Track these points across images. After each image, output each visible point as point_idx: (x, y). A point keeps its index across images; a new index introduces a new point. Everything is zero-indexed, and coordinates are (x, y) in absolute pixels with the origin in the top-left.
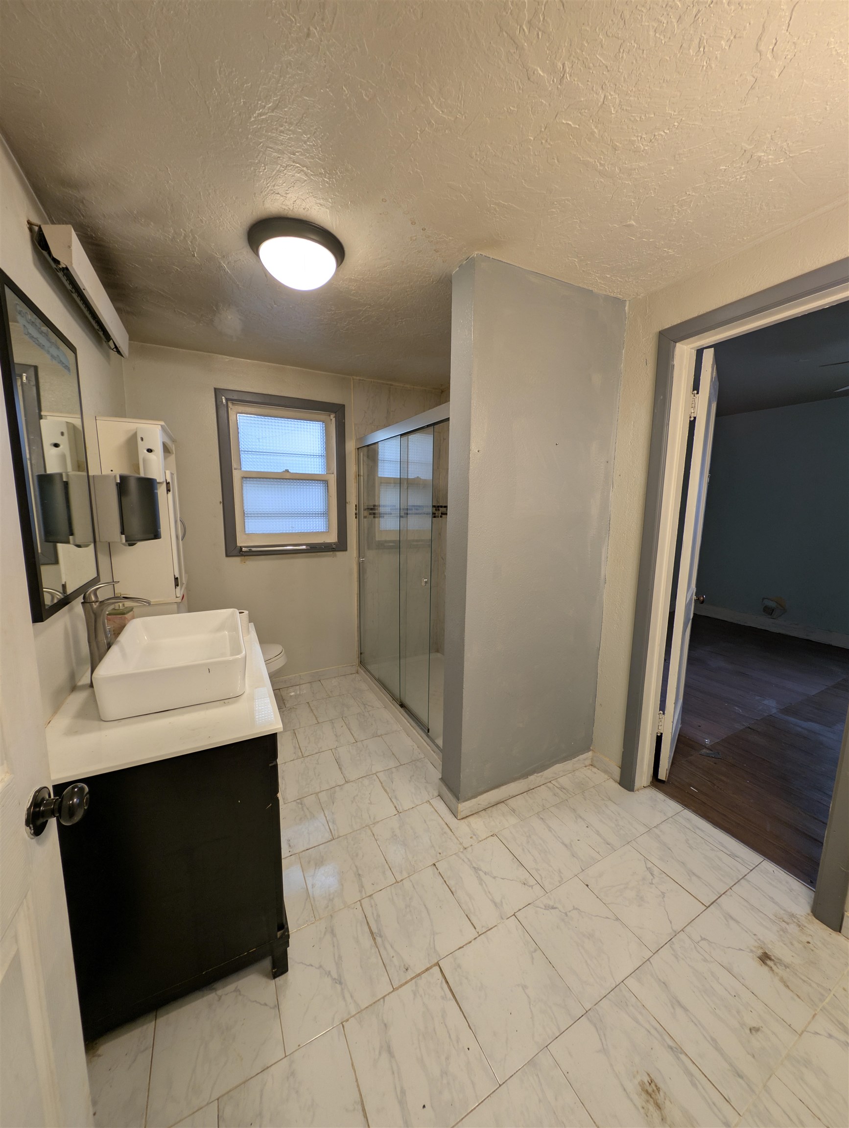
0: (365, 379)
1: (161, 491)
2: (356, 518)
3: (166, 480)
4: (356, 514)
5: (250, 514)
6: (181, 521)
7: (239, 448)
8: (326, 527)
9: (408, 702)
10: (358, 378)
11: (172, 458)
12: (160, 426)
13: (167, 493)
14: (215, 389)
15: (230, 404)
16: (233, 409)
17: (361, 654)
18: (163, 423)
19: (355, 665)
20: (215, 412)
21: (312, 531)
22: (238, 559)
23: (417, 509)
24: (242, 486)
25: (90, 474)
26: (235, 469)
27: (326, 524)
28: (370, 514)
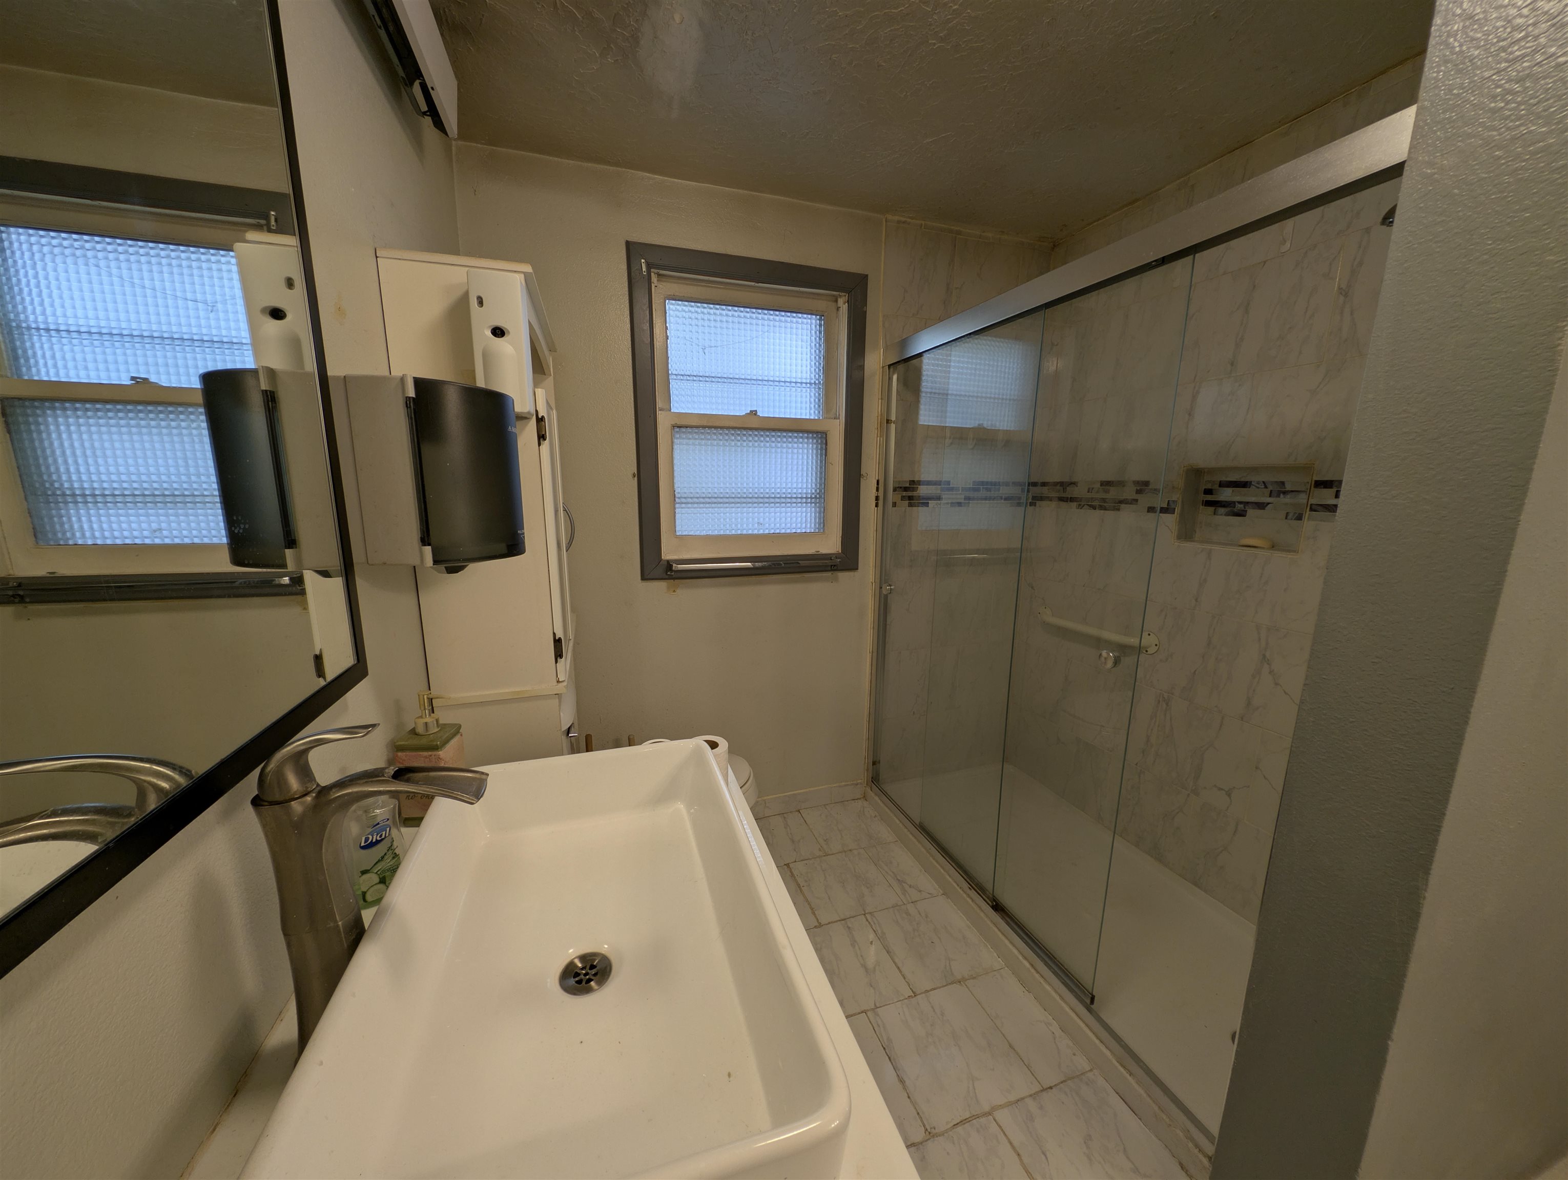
0: (909, 220)
1: (526, 437)
2: (877, 506)
3: (537, 411)
4: (877, 498)
5: (685, 498)
6: (565, 510)
7: (668, 370)
8: (820, 524)
10: (896, 218)
11: (550, 381)
12: (522, 276)
13: (539, 444)
14: (628, 243)
15: (654, 278)
16: (659, 288)
17: (874, 763)
18: (528, 268)
19: (861, 784)
20: (627, 293)
21: (794, 531)
22: (661, 585)
23: (989, 490)
24: (672, 442)
26: (660, 410)
27: (820, 519)
28: (903, 498)
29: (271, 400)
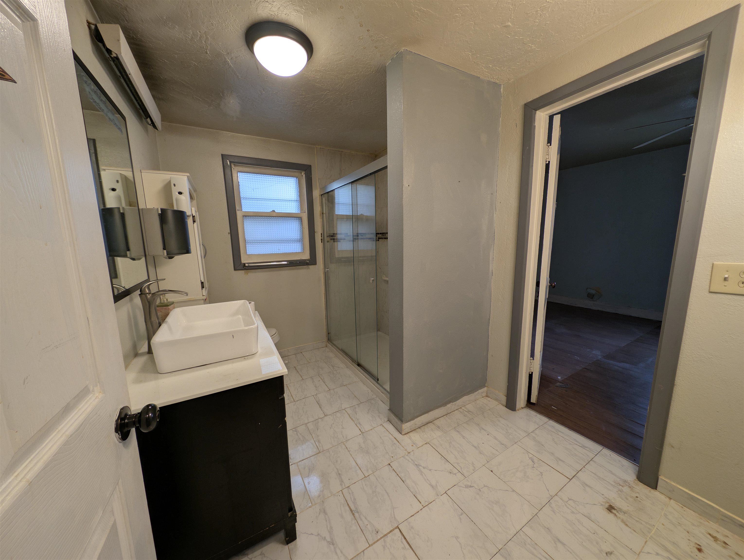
0: (324, 148)
1: (190, 221)
2: (322, 242)
3: (192, 214)
4: (322, 240)
5: (249, 241)
6: (203, 245)
7: (240, 196)
8: (302, 249)
9: (362, 362)
10: (320, 147)
11: (195, 202)
12: (186, 176)
13: (194, 224)
14: (222, 155)
15: (233, 166)
16: (235, 169)
17: (328, 334)
18: (188, 174)
19: (325, 341)
20: (223, 171)
21: (292, 252)
22: (243, 272)
23: (362, 236)
24: (243, 222)
25: (140, 208)
26: (238, 210)
27: (301, 247)
28: (331, 239)
29: (123, 215)
